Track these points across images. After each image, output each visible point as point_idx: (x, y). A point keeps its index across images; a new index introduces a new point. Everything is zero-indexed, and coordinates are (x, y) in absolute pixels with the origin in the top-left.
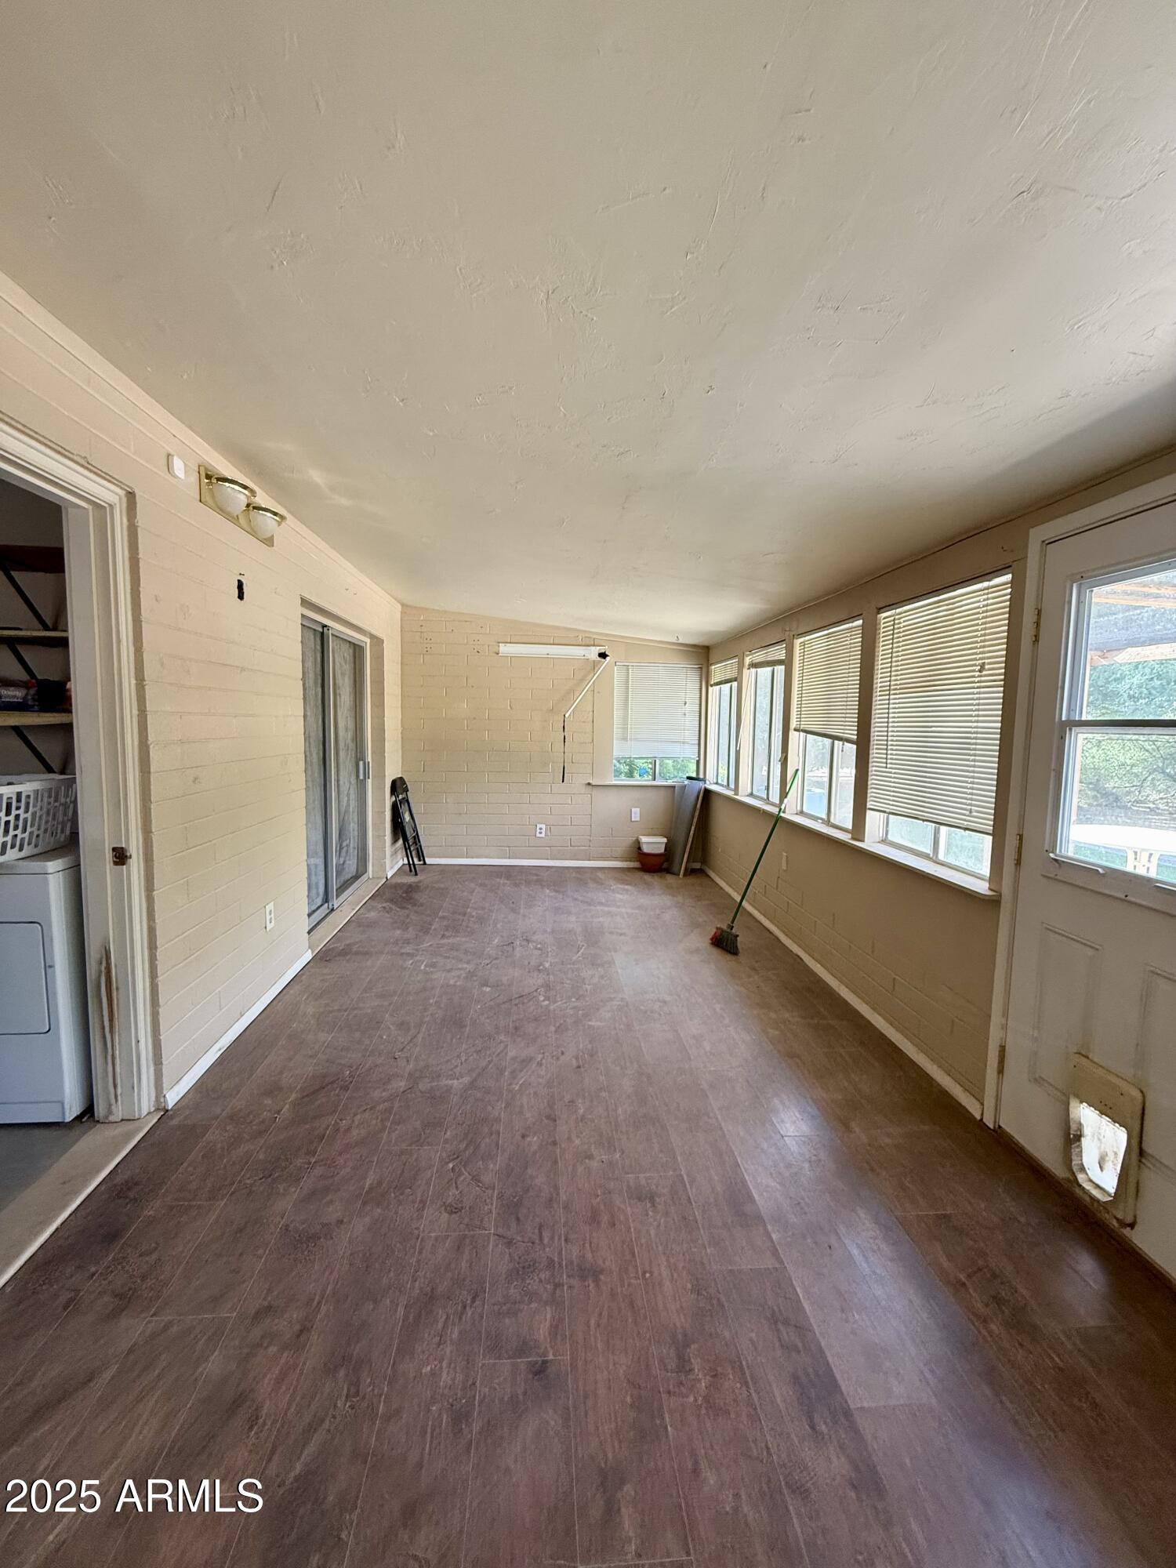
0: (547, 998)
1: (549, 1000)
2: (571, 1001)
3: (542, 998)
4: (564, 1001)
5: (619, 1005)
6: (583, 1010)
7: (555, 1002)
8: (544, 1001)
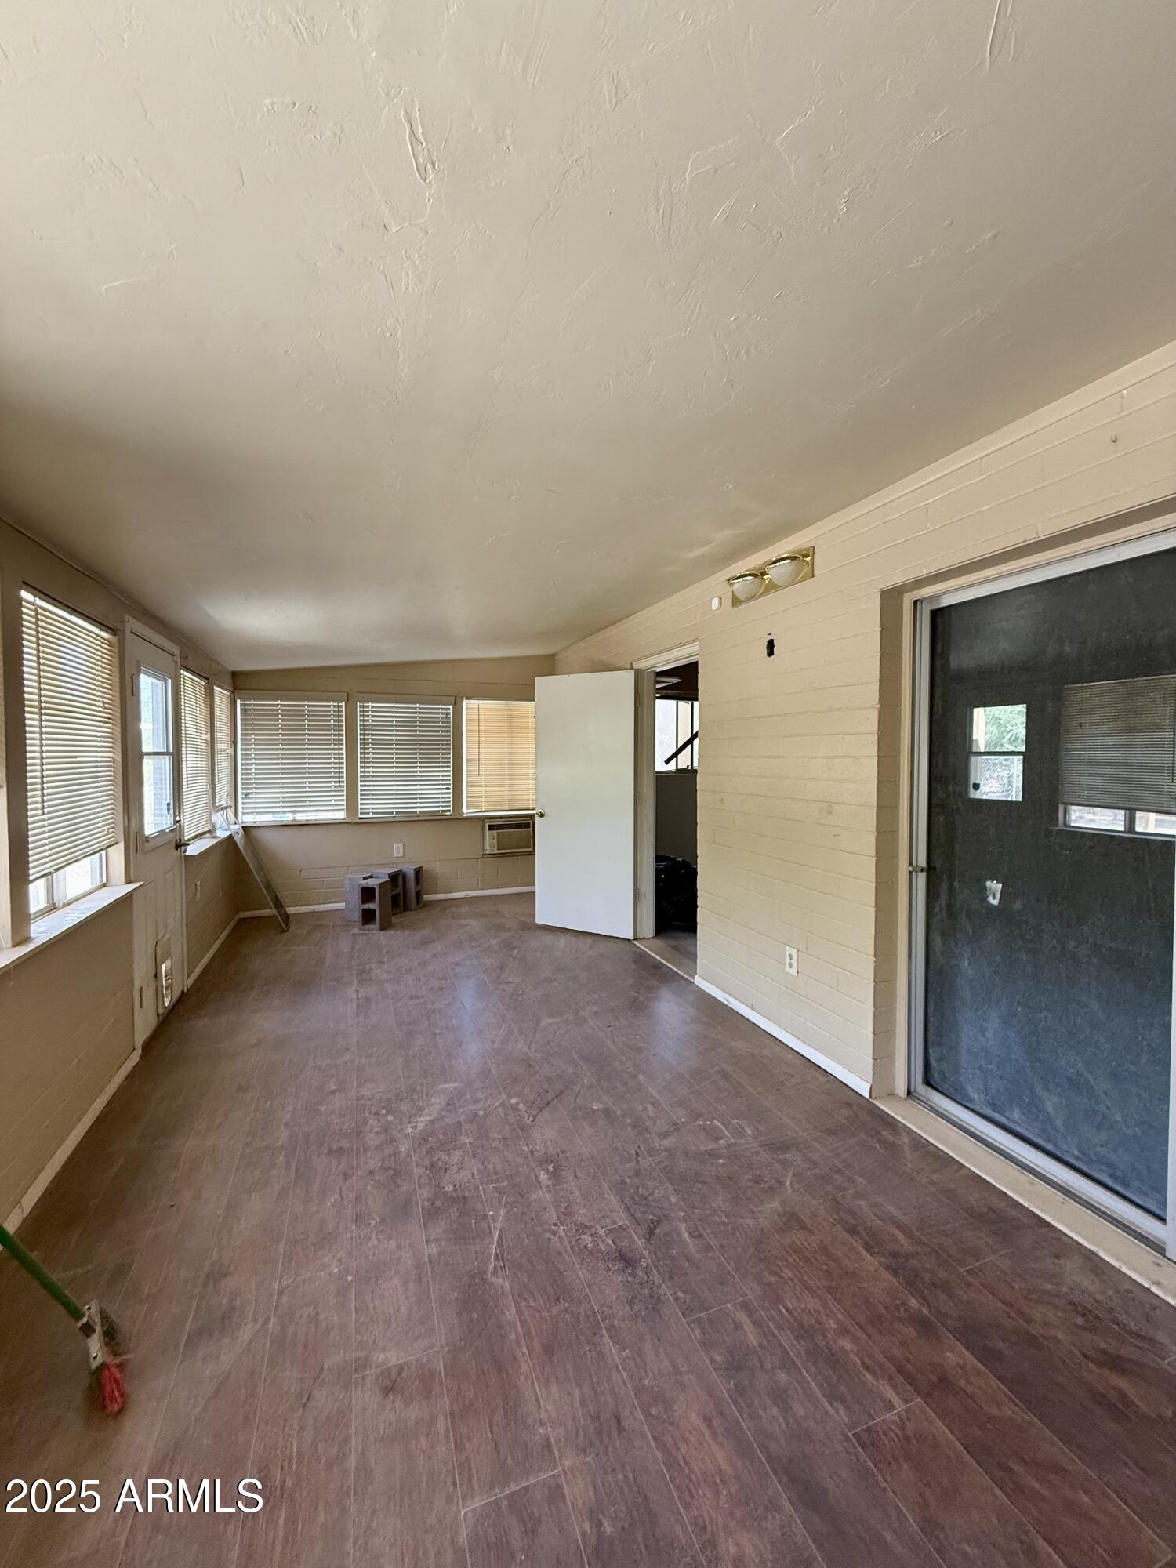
0: (515, 1108)
1: (512, 1105)
2: (484, 1110)
3: (521, 1106)
4: (492, 1108)
5: (420, 1116)
6: (466, 1101)
7: (503, 1104)
8: (518, 1103)
